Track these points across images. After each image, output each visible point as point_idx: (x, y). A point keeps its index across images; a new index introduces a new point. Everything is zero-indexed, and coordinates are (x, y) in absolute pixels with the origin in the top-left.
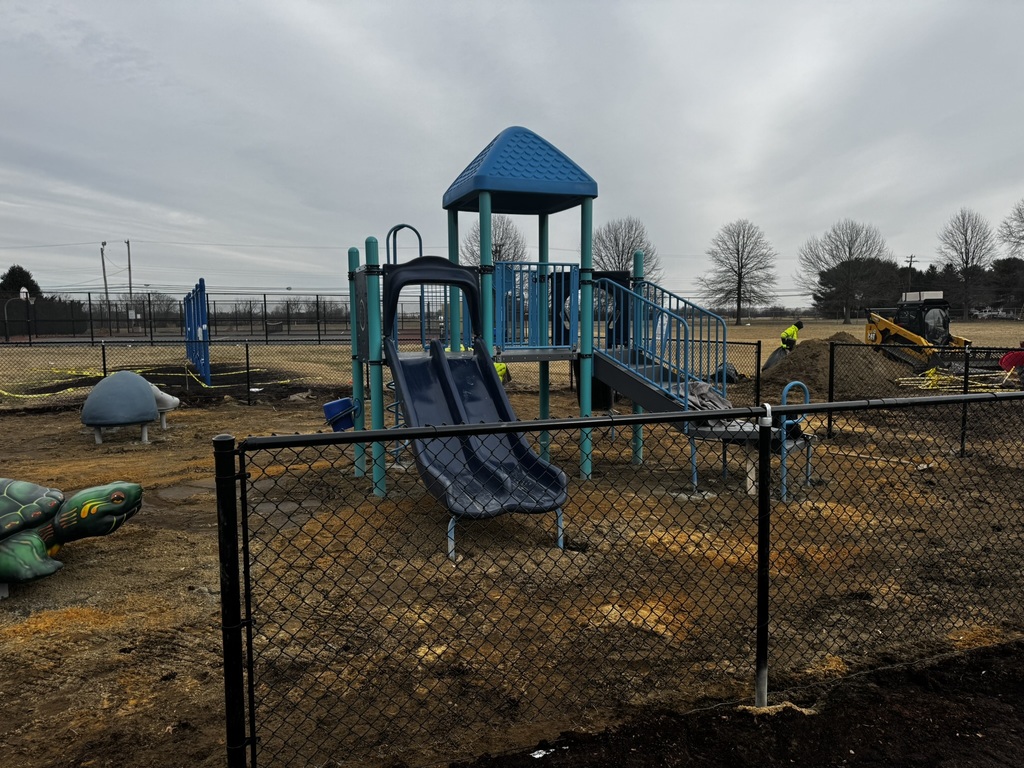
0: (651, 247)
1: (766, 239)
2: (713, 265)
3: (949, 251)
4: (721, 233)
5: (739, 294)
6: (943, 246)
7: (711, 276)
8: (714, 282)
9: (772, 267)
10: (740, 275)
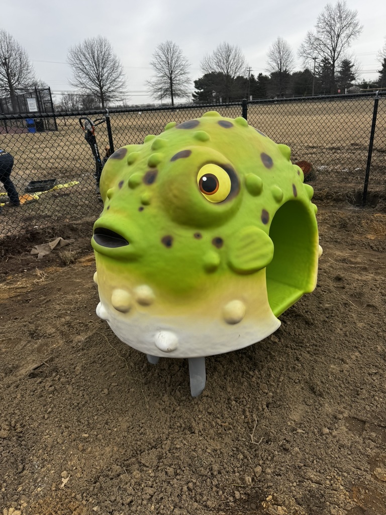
0: (117, 58)
1: (183, 55)
2: (154, 73)
3: (272, 63)
4: (157, 50)
5: (172, 91)
6: (270, 60)
7: (154, 80)
8: (156, 84)
9: (188, 73)
10: (171, 79)
